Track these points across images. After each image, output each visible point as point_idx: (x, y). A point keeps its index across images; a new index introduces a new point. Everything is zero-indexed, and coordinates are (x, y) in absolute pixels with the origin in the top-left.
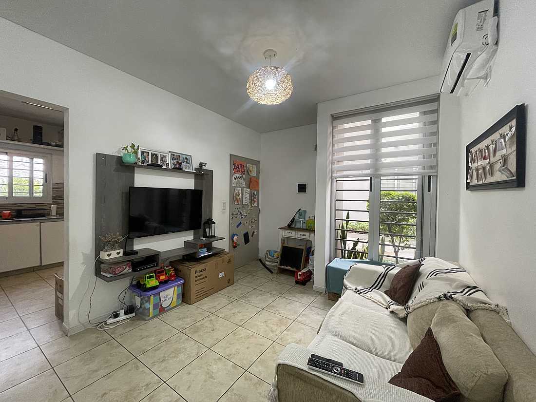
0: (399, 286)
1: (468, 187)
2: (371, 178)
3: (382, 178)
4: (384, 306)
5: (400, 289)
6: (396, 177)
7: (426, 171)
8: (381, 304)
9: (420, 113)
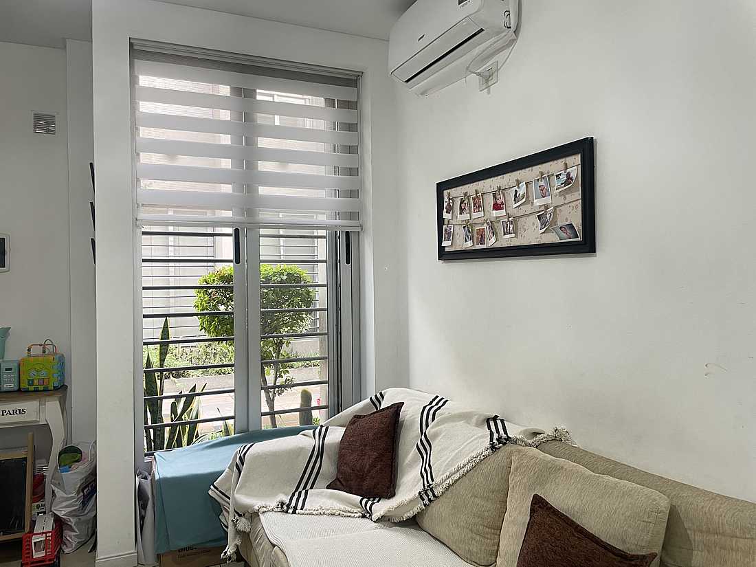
0: (367, 462)
1: (443, 255)
2: (237, 231)
3: (262, 231)
4: (357, 515)
5: (373, 466)
6: (282, 232)
7: (338, 222)
8: (349, 514)
9: (326, 99)
